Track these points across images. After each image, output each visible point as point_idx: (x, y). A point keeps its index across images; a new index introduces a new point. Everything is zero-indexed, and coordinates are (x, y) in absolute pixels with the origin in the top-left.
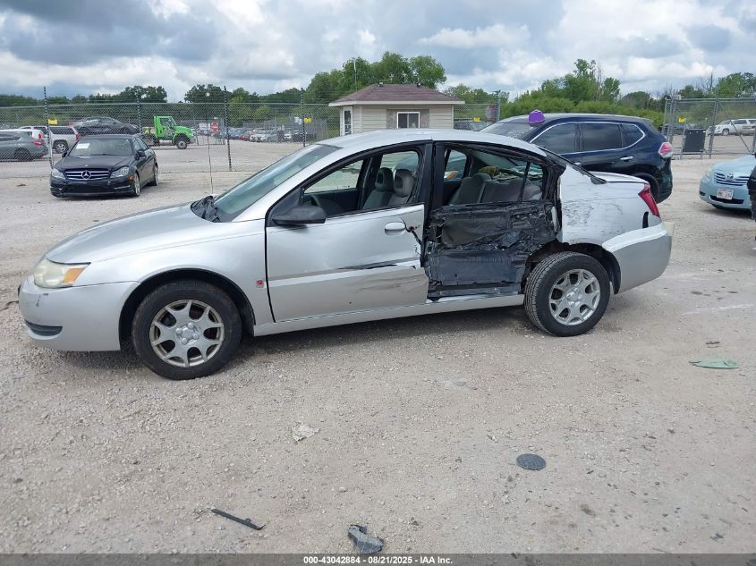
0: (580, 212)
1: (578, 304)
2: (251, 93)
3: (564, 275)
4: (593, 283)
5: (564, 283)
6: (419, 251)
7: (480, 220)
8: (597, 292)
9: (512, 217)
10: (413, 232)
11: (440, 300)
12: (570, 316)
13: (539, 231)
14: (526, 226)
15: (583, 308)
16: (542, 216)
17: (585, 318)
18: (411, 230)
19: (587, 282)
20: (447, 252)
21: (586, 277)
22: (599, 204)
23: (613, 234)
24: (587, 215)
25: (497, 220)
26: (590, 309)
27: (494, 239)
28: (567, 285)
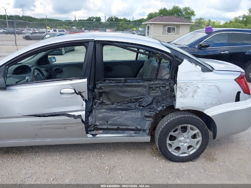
0: (190, 89)
1: (186, 145)
2: (128, 20)
3: (177, 127)
4: (198, 133)
5: (177, 132)
6: (84, 106)
7: (129, 89)
8: (199, 138)
9: (150, 88)
10: (81, 95)
11: (97, 136)
12: (181, 151)
13: (166, 98)
14: (158, 94)
15: (189, 147)
16: (168, 89)
17: (191, 153)
18: (80, 93)
19: (193, 133)
20: (106, 107)
21: (192, 129)
22: (204, 85)
23: (213, 105)
24: (195, 92)
25: (139, 89)
26: (194, 148)
27: (137, 100)
28: (179, 134)
